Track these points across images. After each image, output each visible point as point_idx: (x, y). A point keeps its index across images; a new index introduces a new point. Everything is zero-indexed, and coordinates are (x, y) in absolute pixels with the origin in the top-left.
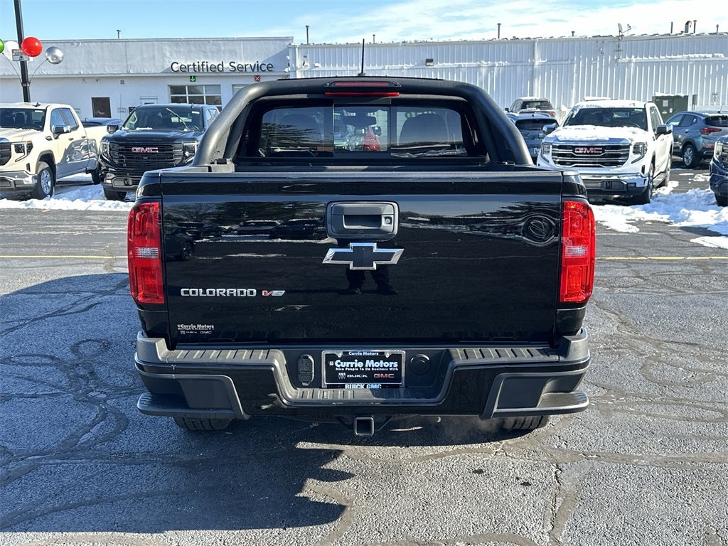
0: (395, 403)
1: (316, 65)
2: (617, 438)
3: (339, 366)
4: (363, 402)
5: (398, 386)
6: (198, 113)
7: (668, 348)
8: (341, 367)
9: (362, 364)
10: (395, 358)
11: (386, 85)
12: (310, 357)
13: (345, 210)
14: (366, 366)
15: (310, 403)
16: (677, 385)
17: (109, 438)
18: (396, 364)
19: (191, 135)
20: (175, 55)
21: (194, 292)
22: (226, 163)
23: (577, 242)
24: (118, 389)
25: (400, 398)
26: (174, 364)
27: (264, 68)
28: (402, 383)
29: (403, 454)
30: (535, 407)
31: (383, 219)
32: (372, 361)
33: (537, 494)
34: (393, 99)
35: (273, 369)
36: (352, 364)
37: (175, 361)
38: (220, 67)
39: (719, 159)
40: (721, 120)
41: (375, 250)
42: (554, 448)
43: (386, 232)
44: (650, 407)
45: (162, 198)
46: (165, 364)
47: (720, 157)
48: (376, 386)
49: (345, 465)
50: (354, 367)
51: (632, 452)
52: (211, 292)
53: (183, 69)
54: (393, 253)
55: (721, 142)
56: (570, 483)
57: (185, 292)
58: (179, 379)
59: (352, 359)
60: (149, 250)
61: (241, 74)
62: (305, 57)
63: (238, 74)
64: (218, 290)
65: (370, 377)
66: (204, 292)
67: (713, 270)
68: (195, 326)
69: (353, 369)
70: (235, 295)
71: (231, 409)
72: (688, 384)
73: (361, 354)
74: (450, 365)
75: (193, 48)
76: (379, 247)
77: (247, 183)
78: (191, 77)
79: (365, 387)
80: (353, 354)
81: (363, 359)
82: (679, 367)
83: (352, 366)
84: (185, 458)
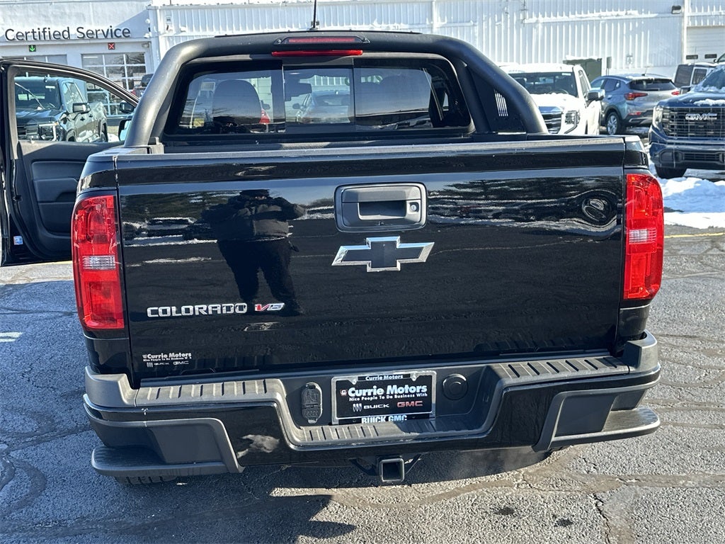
0: (431, 439)
1: (183, 29)
2: (651, 456)
3: (353, 395)
4: (390, 440)
5: (427, 416)
6: (54, 87)
7: (666, 343)
8: (356, 397)
9: (382, 390)
10: (424, 380)
11: (352, 41)
12: (318, 387)
13: (359, 196)
14: (388, 393)
15: (323, 446)
16: (694, 386)
17: (25, 503)
18: (424, 389)
19: (47, 114)
20: (9, 21)
21: (165, 312)
22: (155, 144)
23: (640, 225)
24: (21, 436)
25: (433, 432)
26: (145, 407)
27: (119, 33)
28: (432, 412)
29: (407, 495)
30: (600, 431)
31: (408, 205)
32: (395, 386)
33: (584, 533)
34: (355, 59)
35: (275, 405)
36: (369, 392)
37: (145, 403)
38: (66, 33)
39: (659, 125)
40: (645, 84)
41: (399, 245)
42: (584, 475)
43: (411, 222)
44: (673, 415)
45: (117, 190)
46: (132, 408)
47: (659, 123)
48: (401, 417)
49: (340, 516)
50: (372, 396)
51: (674, 471)
52: (187, 310)
53: (21, 37)
54: (421, 249)
55: (661, 107)
56: (617, 517)
57: (153, 312)
58: (152, 427)
59: (369, 385)
60: (97, 259)
61: (92, 41)
62: (169, 20)
63: (88, 42)
64: (197, 307)
65: (392, 407)
66: (179, 311)
67: (679, 250)
68: (166, 356)
69: (372, 398)
70: (219, 312)
71: (221, 461)
72: (704, 385)
73: (381, 378)
74: (498, 386)
75: (31, 13)
76: (403, 241)
77: (231, 165)
78: (30, 46)
79: (387, 420)
80: (371, 379)
81: (383, 384)
82: (687, 365)
83: (369, 394)
84: (133, 521)
